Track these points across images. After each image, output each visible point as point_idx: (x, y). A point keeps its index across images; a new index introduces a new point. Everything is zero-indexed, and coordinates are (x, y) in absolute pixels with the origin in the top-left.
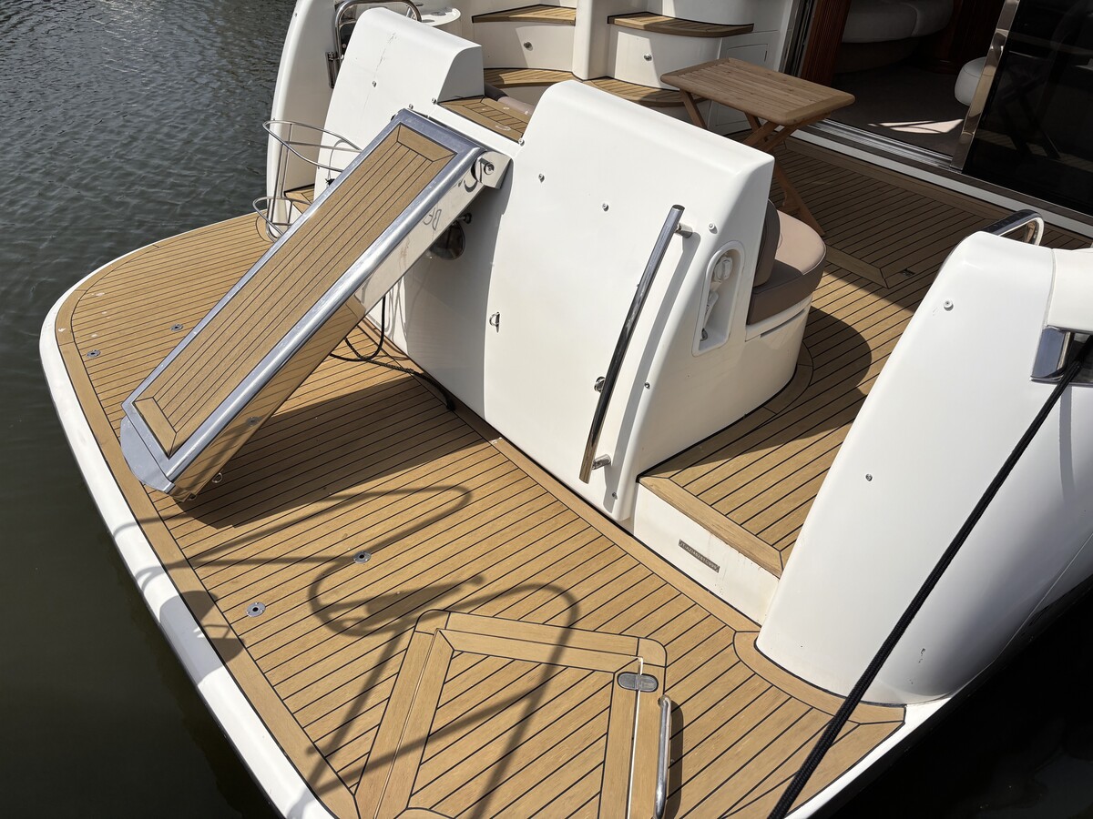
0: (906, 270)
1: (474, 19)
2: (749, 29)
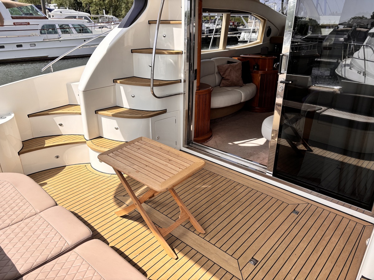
0: (253, 258)
1: (29, 116)
2: (164, 111)
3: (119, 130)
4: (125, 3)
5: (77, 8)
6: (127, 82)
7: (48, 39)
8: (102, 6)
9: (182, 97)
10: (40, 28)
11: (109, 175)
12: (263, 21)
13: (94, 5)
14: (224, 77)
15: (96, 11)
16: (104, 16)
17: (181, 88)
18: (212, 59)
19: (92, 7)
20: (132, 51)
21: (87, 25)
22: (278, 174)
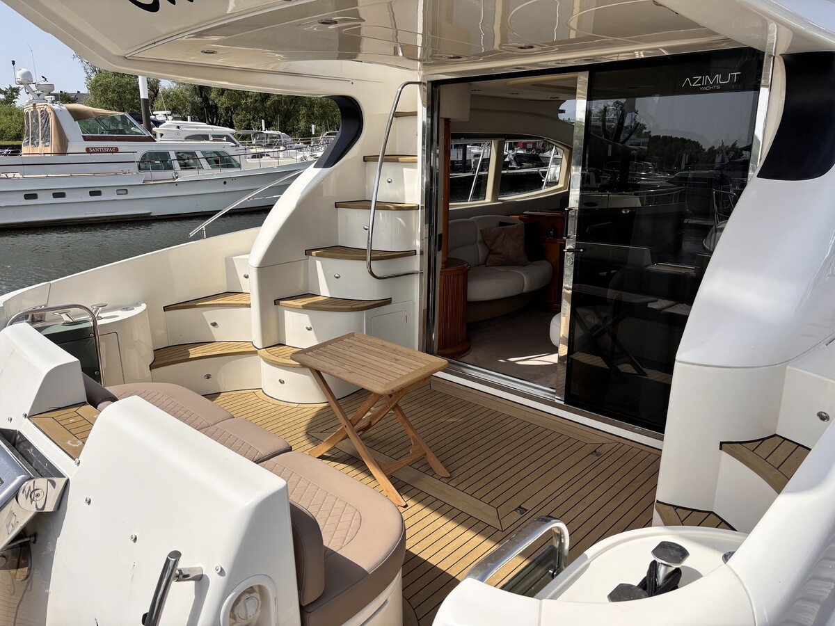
0: (520, 507)
1: (165, 309)
2: (388, 302)
3: (312, 331)
4: (306, 106)
5: (208, 117)
6: (328, 254)
7: (154, 181)
8: (259, 112)
9: (416, 279)
10: (139, 160)
11: (296, 405)
12: (568, 150)
13: (242, 110)
14: (492, 250)
15: (246, 123)
16: (263, 131)
17: (416, 264)
18: (470, 219)
19: (238, 114)
20: (337, 205)
21: (231, 152)
22: (573, 400)
